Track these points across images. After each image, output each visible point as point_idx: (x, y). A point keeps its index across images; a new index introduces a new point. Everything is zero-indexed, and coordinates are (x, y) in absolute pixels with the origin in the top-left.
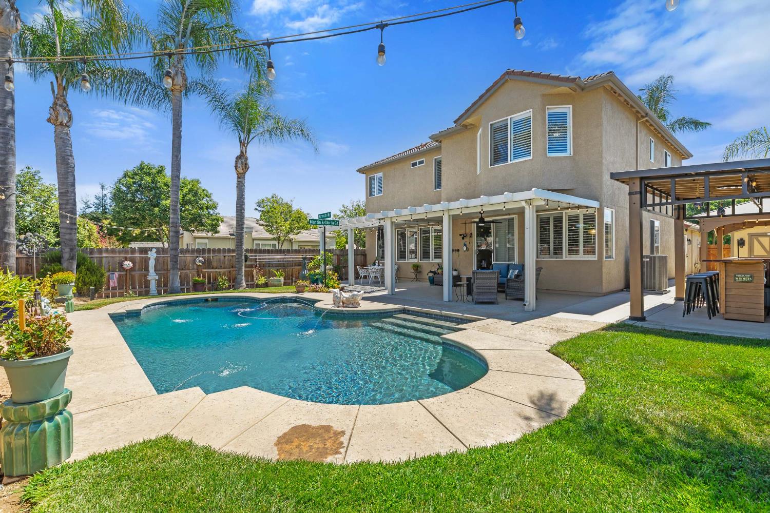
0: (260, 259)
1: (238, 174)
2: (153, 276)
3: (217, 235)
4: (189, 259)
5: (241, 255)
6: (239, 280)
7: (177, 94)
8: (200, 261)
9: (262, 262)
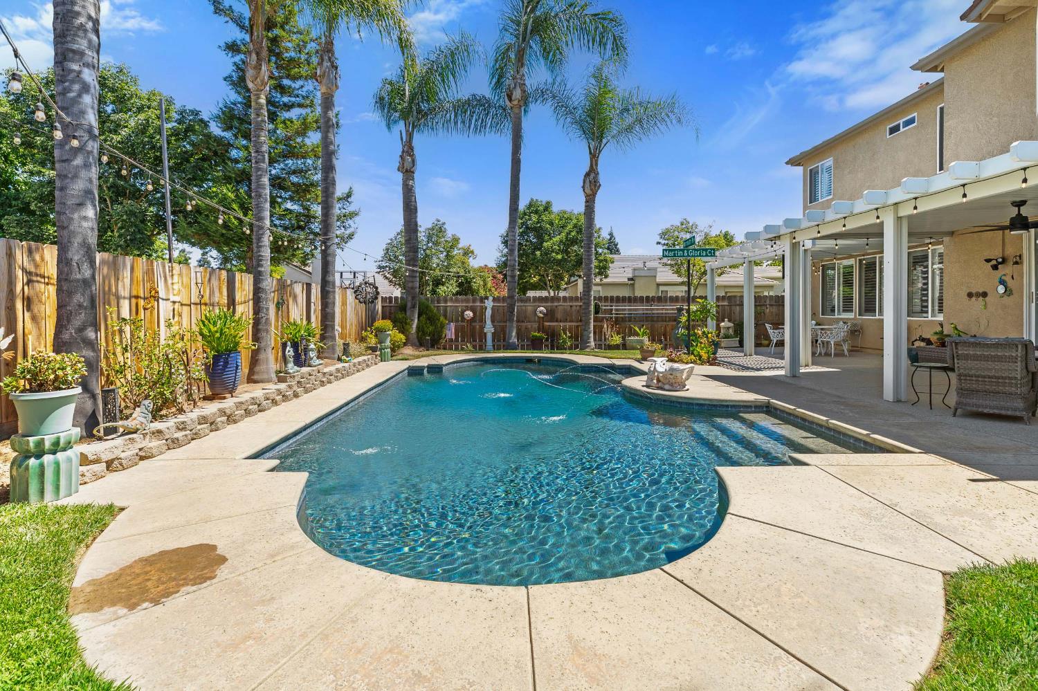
0: (616, 310)
1: (587, 196)
2: (489, 328)
3: (605, 280)
4: (530, 308)
5: (588, 304)
6: (585, 338)
7: (516, 111)
8: (540, 312)
9: (620, 314)
